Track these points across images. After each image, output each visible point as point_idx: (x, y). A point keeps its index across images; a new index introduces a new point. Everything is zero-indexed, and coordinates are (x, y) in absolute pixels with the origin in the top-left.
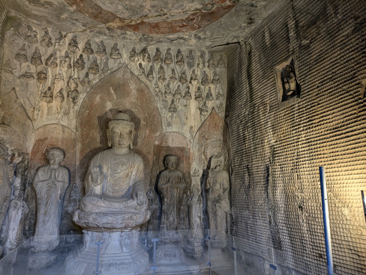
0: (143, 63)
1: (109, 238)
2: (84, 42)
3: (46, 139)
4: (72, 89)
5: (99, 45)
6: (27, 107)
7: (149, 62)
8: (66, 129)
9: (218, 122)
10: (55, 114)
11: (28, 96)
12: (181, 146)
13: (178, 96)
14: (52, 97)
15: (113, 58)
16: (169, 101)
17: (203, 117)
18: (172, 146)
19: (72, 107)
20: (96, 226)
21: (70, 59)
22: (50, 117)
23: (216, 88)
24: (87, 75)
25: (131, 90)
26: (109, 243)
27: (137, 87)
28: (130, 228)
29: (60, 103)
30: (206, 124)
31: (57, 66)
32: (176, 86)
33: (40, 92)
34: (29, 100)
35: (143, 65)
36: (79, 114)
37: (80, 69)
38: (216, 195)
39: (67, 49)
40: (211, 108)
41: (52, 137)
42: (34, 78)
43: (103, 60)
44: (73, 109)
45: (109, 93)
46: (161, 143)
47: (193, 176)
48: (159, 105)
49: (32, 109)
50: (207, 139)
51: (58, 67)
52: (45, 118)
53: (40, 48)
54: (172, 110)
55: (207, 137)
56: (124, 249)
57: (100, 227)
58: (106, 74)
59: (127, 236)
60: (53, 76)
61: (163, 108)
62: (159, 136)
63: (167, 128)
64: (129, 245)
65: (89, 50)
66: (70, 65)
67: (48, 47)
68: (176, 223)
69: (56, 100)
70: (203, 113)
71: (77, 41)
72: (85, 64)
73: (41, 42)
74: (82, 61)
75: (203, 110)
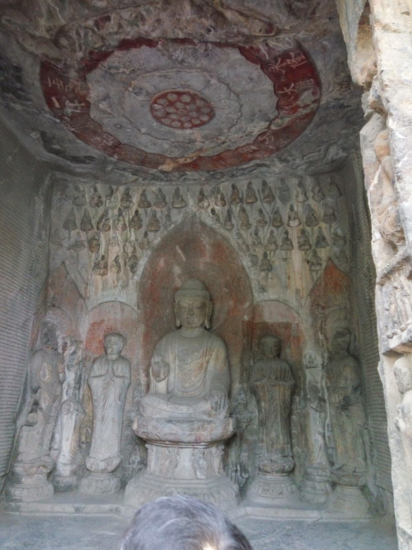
0: (217, 208)
1: (178, 457)
2: (138, 193)
4: (130, 255)
5: (157, 194)
6: (78, 283)
7: (224, 205)
8: (126, 307)
9: (340, 279)
10: (111, 288)
11: (80, 269)
12: (285, 320)
13: (273, 247)
14: (106, 267)
15: (176, 208)
16: (258, 255)
17: (314, 273)
18: (271, 321)
19: (130, 277)
20: (157, 438)
21: (124, 217)
22: (105, 293)
23: (330, 227)
24: (146, 234)
25: (205, 246)
26: (177, 464)
27: (212, 242)
28: (205, 444)
29: (116, 275)
30: (320, 284)
32: (267, 233)
33: (92, 263)
34: (80, 274)
35: (216, 211)
36: (141, 286)
38: (341, 398)
39: (120, 206)
40: (325, 259)
41: (109, 319)
42: (85, 246)
43: (164, 212)
44: (132, 280)
45: (175, 254)
46: (253, 318)
47: (308, 368)
48: (246, 262)
49: (84, 285)
50: (323, 308)
51: (111, 229)
52: (100, 295)
53: (89, 210)
54: (265, 268)
55: (324, 305)
56: (198, 473)
57: (163, 439)
58: (169, 229)
59: (201, 455)
60: (106, 242)
61: (252, 267)
62: (249, 308)
63: (261, 294)
64: (206, 469)
65: (146, 203)
66: (125, 225)
67: (98, 207)
68: (282, 442)
69: (111, 270)
70: (313, 268)
71: (130, 193)
72: (142, 221)
73: (90, 202)
74: (139, 218)
75: (313, 264)
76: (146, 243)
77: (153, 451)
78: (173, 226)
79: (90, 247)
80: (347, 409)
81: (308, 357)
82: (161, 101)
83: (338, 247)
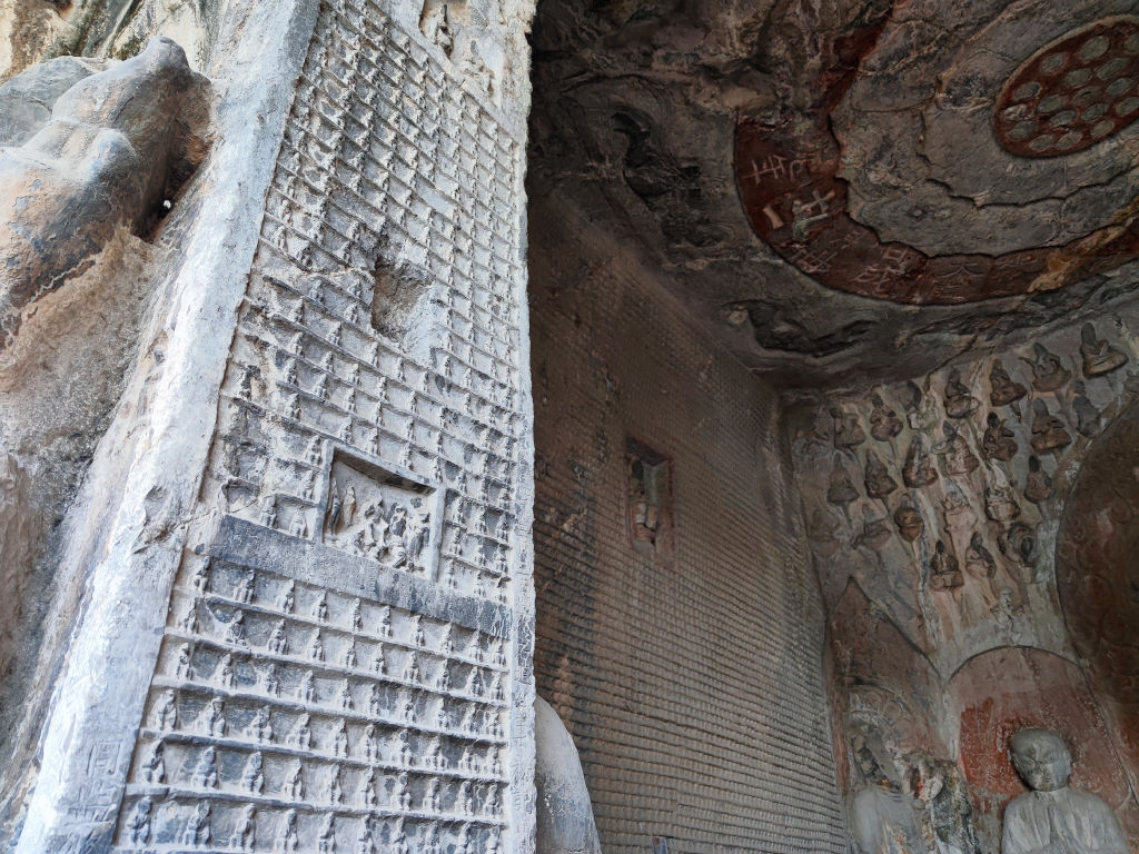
2: (983, 375)
3: (989, 703)
4: (1007, 524)
5: (1034, 358)
6: (899, 618)
10: (985, 616)
11: (893, 586)
14: (954, 568)
15: (1098, 375)
19: (1027, 579)
21: (963, 441)
22: (973, 632)
24: (1034, 464)
29: (986, 580)
31: (936, 474)
33: (919, 566)
36: (1064, 597)
37: (1004, 453)
39: (944, 418)
41: (1006, 696)
42: (889, 532)
43: (1067, 394)
44: (1034, 586)
49: (915, 621)
51: (940, 476)
52: (962, 638)
53: (875, 448)
58: (1096, 432)
60: (936, 508)
65: (1011, 389)
66: (970, 456)
67: (895, 434)
69: (970, 572)
71: (962, 382)
72: (1012, 435)
73: (873, 432)
74: (1002, 429)
76: (1042, 485)
78: (1104, 421)
79: (902, 529)
82: (1025, 91)
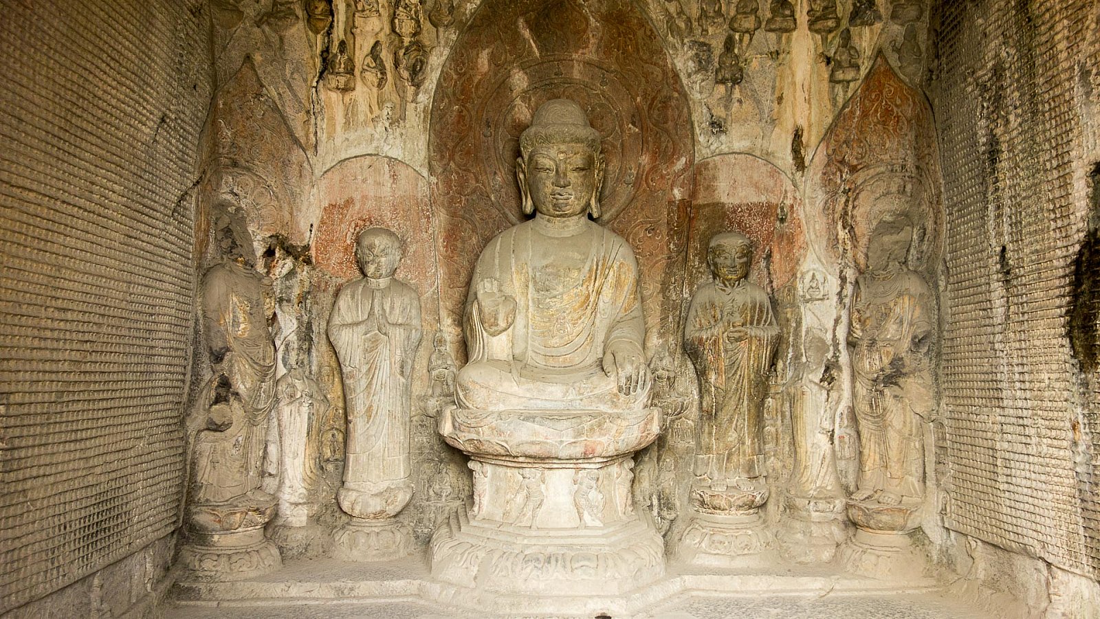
1: (543, 486)
3: (349, 202)
4: (407, 41)
6: (288, 109)
9: (899, 102)
10: (366, 124)
11: (289, 75)
12: (763, 199)
13: (749, 23)
14: (350, 71)
16: (714, 43)
18: (731, 200)
19: (410, 98)
20: (502, 452)
22: (352, 136)
25: (587, 20)
26: (542, 500)
28: (601, 460)
29: (375, 90)
30: (852, 112)
33: (318, 61)
34: (290, 87)
36: (435, 117)
38: (886, 361)
40: (868, 53)
41: (364, 198)
42: (297, 17)
44: (414, 105)
45: (515, 40)
46: (693, 194)
47: (807, 301)
48: (683, 61)
49: (302, 115)
50: (853, 169)
52: (340, 140)
54: (727, 76)
55: (855, 162)
56: (586, 517)
57: (514, 454)
59: (593, 483)
60: (348, 6)
61: (696, 72)
62: (684, 170)
63: (712, 139)
64: (601, 507)
68: (749, 451)
69: (363, 79)
70: (840, 75)
75: (839, 65)
76: (445, 10)
77: (485, 476)
80: (896, 384)
81: (808, 277)
83: (902, 25)
